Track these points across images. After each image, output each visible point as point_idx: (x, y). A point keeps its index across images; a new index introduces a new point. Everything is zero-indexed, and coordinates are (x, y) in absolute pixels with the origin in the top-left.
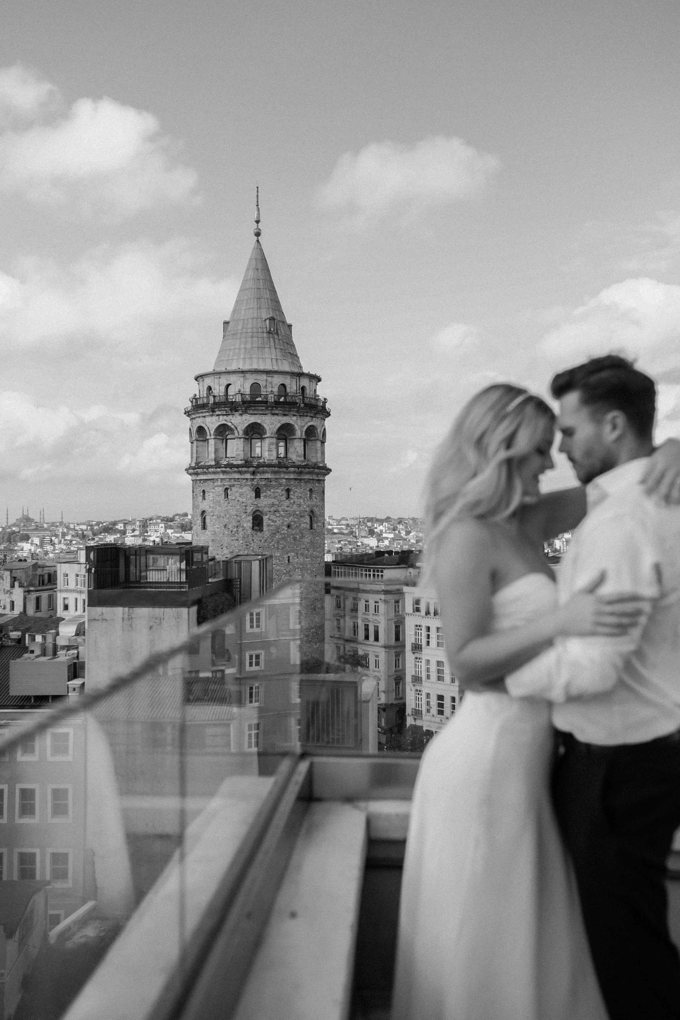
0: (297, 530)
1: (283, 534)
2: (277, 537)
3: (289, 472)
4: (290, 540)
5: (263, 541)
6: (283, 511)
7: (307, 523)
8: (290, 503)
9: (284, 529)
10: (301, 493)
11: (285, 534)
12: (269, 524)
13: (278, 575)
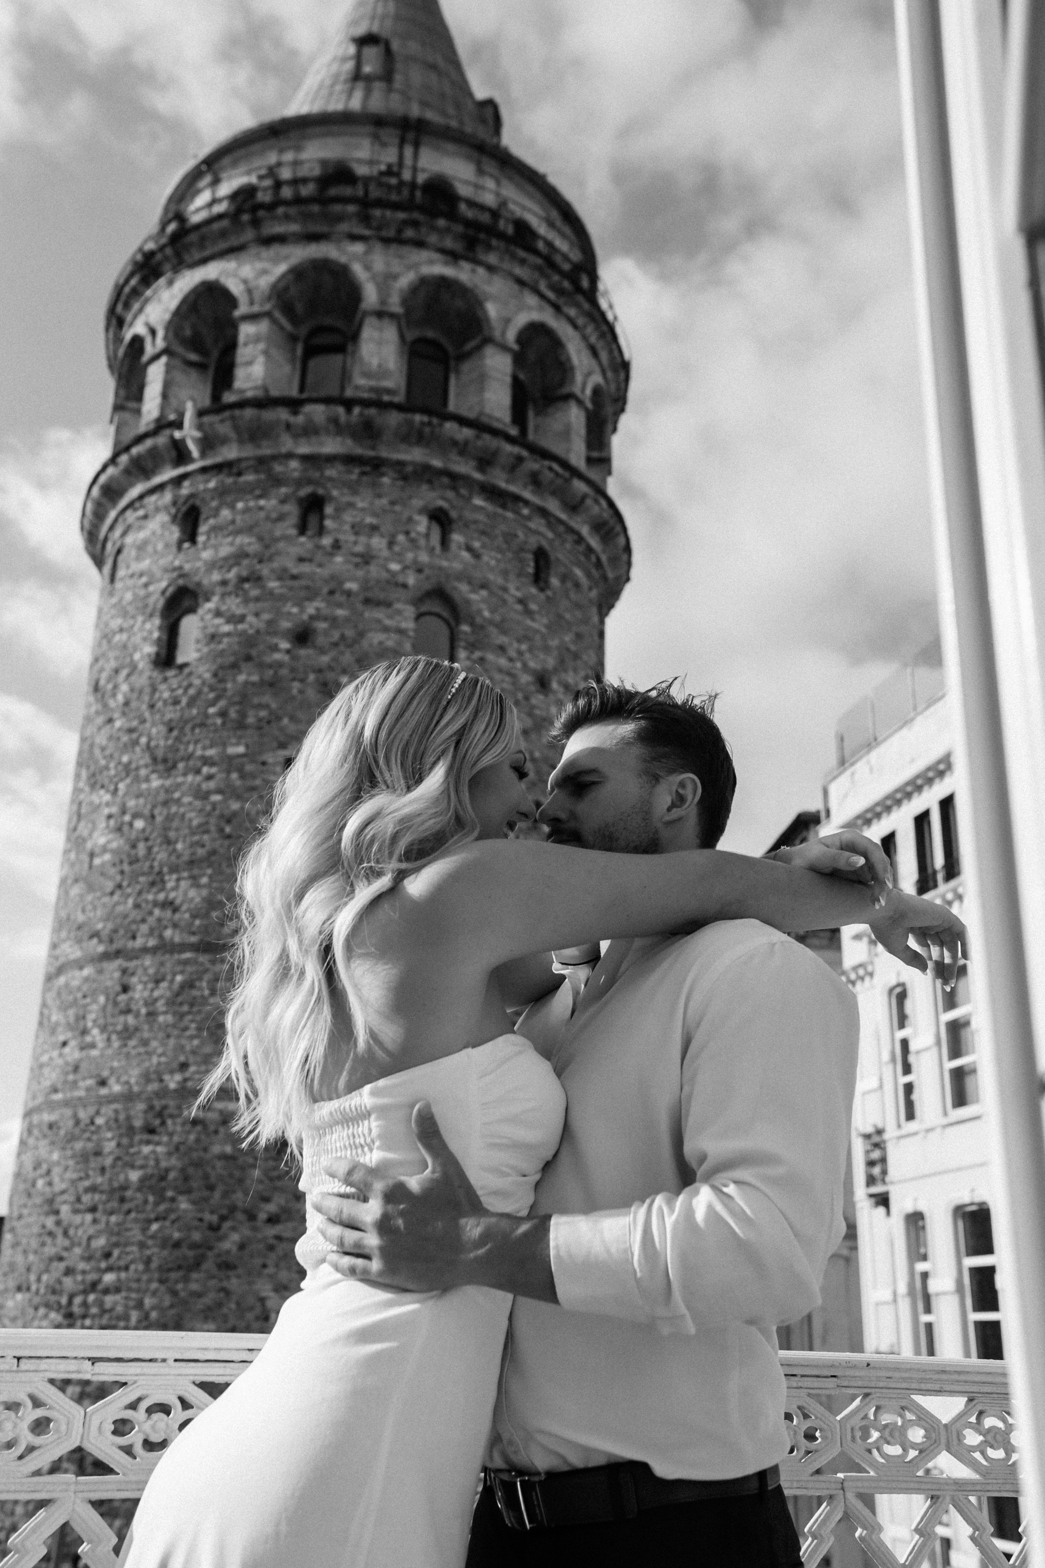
0: (342, 653)
1: (270, 666)
2: (241, 678)
3: (309, 431)
4: (301, 692)
5: (184, 701)
6: (280, 578)
7: (401, 632)
8: (318, 547)
9: (275, 648)
10: (375, 515)
11: (280, 665)
12: (211, 630)
13: (229, 837)
